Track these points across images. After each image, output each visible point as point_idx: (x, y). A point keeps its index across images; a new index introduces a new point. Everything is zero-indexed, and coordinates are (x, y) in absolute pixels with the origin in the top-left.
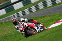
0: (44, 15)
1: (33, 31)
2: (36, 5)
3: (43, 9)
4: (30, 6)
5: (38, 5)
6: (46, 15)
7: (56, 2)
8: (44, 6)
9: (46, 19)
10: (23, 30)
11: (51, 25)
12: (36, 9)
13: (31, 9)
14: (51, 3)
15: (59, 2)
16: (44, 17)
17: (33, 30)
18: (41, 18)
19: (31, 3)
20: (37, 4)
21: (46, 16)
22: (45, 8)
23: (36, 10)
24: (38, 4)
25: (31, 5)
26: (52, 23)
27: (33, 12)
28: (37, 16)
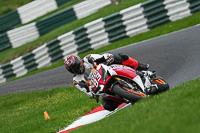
0: (54, 87)
1: (130, 88)
2: (28, 54)
3: (51, 68)
4: (7, 58)
5: (34, 55)
6: (58, 86)
7: (90, 45)
8: (51, 56)
9: (58, 98)
10: (102, 87)
11: (76, 117)
12: (28, 68)
13: (12, 66)
14: (76, 47)
15: (101, 43)
16: (52, 93)
17: (130, 86)
18: (44, 95)
19: (11, 47)
20: (31, 51)
21: (59, 90)
22: (55, 63)
23: (26, 72)
24: (34, 52)
25: (9, 53)
26: (78, 111)
27: (18, 76)
28: (31, 90)
